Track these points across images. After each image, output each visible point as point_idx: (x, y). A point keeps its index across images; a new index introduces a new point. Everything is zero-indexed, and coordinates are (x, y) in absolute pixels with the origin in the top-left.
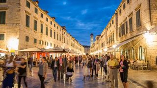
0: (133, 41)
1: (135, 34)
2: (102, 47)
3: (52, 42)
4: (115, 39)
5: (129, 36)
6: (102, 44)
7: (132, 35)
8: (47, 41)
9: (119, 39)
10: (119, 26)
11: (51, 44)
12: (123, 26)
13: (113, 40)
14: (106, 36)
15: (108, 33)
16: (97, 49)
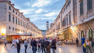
0: (68, 30)
1: (69, 26)
2: (54, 32)
3: (22, 29)
6: (54, 30)
7: (67, 26)
8: (19, 28)
9: (62, 27)
10: (62, 20)
13: (60, 28)
15: (57, 23)
16: (51, 33)
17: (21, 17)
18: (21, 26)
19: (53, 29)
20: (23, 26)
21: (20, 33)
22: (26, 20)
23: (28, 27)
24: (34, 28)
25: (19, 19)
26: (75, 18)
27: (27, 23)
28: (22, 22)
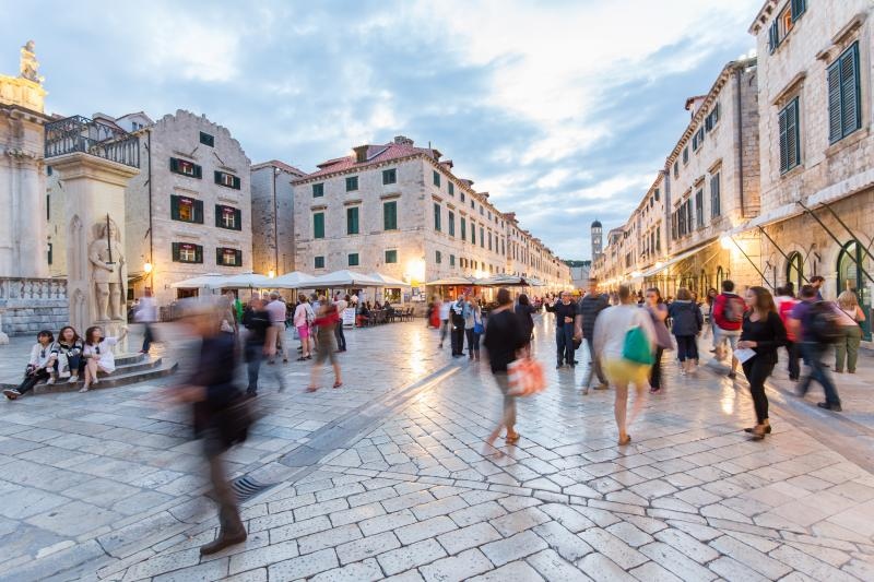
0: (703, 253)
1: (708, 234)
2: (628, 265)
3: (484, 260)
4: (663, 245)
5: (696, 238)
6: (628, 257)
7: (701, 236)
8: (475, 258)
9: (673, 243)
10: (673, 210)
11: (483, 265)
12: (681, 212)
13: (658, 248)
14: (639, 231)
15: (643, 224)
16: (613, 271)
17: (482, 213)
18: (482, 246)
19: (623, 252)
20: (490, 249)
21: (480, 275)
22: (500, 220)
23: (509, 252)
24: (538, 255)
25: (471, 218)
26: (746, 189)
27: (504, 232)
28: (486, 232)
